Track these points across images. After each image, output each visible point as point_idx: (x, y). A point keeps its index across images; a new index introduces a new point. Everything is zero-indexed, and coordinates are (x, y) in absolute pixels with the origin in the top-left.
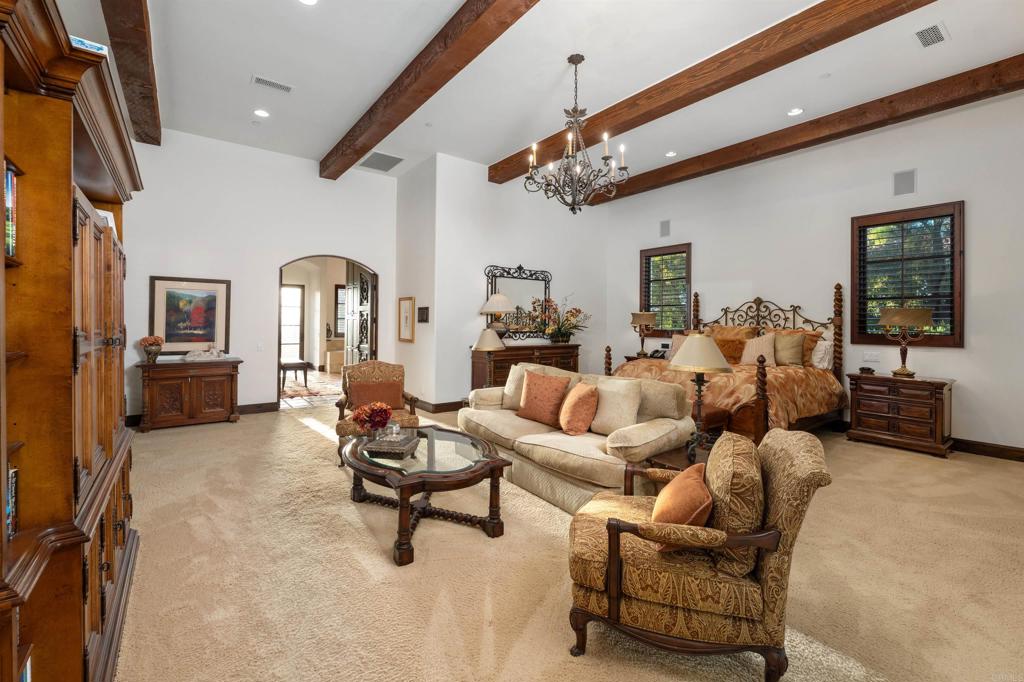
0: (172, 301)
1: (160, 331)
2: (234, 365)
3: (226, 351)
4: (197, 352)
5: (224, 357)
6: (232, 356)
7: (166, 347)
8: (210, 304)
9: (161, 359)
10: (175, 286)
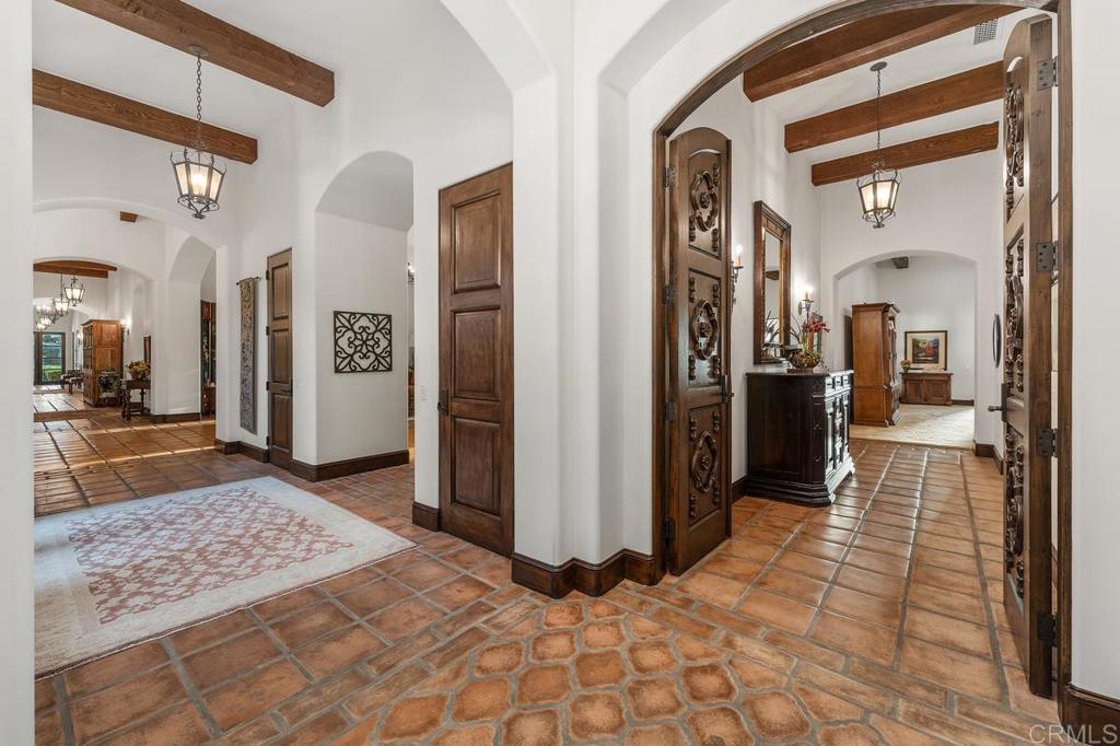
0: (915, 343)
1: (910, 358)
2: (949, 376)
3: (945, 369)
4: (928, 368)
5: (943, 371)
6: (948, 372)
7: (912, 366)
8: (937, 342)
9: (910, 371)
10: (918, 336)
